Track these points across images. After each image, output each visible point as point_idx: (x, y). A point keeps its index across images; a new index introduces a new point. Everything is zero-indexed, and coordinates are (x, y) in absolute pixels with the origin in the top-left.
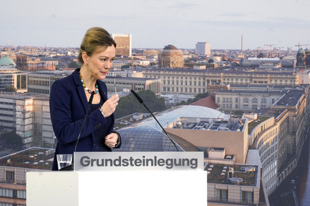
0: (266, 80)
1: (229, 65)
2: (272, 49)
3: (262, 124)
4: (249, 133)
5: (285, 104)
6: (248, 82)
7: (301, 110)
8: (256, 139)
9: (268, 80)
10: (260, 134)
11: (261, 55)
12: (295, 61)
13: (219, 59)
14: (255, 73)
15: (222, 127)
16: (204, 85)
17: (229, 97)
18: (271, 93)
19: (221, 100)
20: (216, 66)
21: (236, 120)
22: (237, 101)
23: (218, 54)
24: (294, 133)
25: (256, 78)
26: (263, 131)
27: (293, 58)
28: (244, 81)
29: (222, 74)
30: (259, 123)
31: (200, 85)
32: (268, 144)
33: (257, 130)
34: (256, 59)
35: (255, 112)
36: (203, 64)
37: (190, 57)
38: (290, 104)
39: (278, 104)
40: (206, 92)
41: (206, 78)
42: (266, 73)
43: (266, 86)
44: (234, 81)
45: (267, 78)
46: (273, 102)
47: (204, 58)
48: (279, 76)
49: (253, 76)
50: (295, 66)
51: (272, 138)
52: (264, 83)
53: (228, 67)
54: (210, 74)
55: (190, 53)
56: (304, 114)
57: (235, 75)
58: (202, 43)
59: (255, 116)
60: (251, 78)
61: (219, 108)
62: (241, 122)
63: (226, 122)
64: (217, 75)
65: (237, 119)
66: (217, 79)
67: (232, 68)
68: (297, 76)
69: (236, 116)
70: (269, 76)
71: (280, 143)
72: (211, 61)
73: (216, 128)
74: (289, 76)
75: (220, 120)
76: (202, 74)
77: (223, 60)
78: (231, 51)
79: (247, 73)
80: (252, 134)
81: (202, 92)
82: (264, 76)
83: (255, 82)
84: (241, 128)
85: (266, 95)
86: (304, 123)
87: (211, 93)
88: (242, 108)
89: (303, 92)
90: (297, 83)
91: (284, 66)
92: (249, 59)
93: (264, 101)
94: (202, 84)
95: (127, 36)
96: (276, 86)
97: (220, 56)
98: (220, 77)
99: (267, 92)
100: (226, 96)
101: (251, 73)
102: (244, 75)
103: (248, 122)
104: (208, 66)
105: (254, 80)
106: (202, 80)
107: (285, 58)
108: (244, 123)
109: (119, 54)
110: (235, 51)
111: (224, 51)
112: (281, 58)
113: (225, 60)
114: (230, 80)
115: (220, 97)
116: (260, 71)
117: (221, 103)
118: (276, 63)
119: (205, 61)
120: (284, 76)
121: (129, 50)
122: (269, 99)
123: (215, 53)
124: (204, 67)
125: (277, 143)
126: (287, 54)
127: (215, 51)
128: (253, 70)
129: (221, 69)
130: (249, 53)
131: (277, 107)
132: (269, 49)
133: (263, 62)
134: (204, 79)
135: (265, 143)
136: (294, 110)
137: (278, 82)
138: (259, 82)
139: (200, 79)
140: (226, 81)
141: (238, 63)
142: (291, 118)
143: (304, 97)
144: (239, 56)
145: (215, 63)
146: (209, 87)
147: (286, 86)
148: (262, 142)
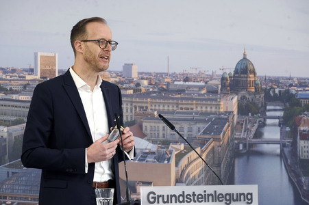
0: (192, 106)
1: (156, 90)
2: (197, 72)
3: (188, 155)
4: (177, 165)
5: (210, 133)
6: (175, 108)
7: (226, 140)
8: (183, 172)
9: (194, 107)
10: (187, 166)
11: (187, 80)
12: (220, 86)
13: (145, 83)
14: (182, 99)
15: (150, 159)
16: (131, 112)
17: (156, 125)
18: (197, 121)
19: (149, 128)
20: (143, 90)
21: (163, 151)
22: (164, 130)
23: (145, 77)
24: (219, 165)
25: (182, 104)
26: (190, 163)
27: (217, 82)
28: (171, 108)
29: (149, 100)
30: (186, 153)
31: (127, 112)
32: (194, 177)
33: (184, 161)
34: (181, 83)
35: (182, 142)
36: (130, 88)
37: (118, 80)
38: (215, 134)
39: (204, 133)
40: (133, 119)
41: (134, 104)
42: (192, 99)
43: (191, 113)
44: (161, 108)
45: (192, 104)
46: (199, 131)
47: (131, 81)
48: (204, 102)
49: (180, 102)
50: (219, 91)
51: (198, 170)
52: (190, 110)
53: (155, 92)
54: (138, 100)
55: (117, 75)
56: (228, 144)
57: (162, 101)
58: (129, 65)
59: (182, 147)
60: (178, 104)
61: (146, 138)
62: (168, 153)
63: (153, 153)
64: (145, 100)
65: (165, 150)
66: (144, 105)
67: (159, 93)
68: (222, 103)
69: (163, 146)
70: (194, 102)
71: (206, 176)
72: (138, 85)
73: (144, 160)
74: (214, 103)
75: (147, 151)
76: (129, 100)
77: (150, 84)
78: (157, 74)
79: (173, 99)
80: (179, 166)
81: (129, 120)
82: (190, 102)
83: (182, 109)
84: (169, 160)
85: (192, 123)
86: (229, 154)
87: (139, 120)
88: (169, 138)
89: (227, 120)
90: (222, 110)
91: (209, 92)
92: (176, 83)
93: (190, 130)
94: (129, 110)
95: (53, 55)
96: (202, 114)
97: (147, 79)
98: (147, 103)
99: (192, 120)
100: (153, 125)
101: (177, 99)
102: (171, 101)
103: (175, 153)
104: (135, 91)
105: (180, 106)
106: (129, 106)
107: (210, 82)
108: (171, 153)
109: (45, 76)
110: (161, 74)
111: (150, 74)
112: (206, 83)
113: (151, 84)
114: (157, 106)
115: (147, 125)
116: (186, 96)
117: (148, 132)
118: (201, 88)
119: (132, 85)
120: (209, 103)
121: (55, 72)
122: (195, 128)
123: (142, 75)
124: (131, 92)
125: (203, 176)
126: (211, 78)
127: (142, 73)
128: (179, 96)
129: (148, 94)
130: (175, 77)
131: (202, 136)
132: (195, 72)
133: (189, 87)
134: (131, 105)
135: (191, 176)
136: (219, 140)
137: (204, 109)
138: (186, 109)
139: (127, 104)
140: (153, 108)
141: (165, 87)
142: (216, 148)
143: (229, 126)
144: (166, 80)
145: (142, 87)
146: (136, 115)
147: (211, 113)
148: (188, 175)
